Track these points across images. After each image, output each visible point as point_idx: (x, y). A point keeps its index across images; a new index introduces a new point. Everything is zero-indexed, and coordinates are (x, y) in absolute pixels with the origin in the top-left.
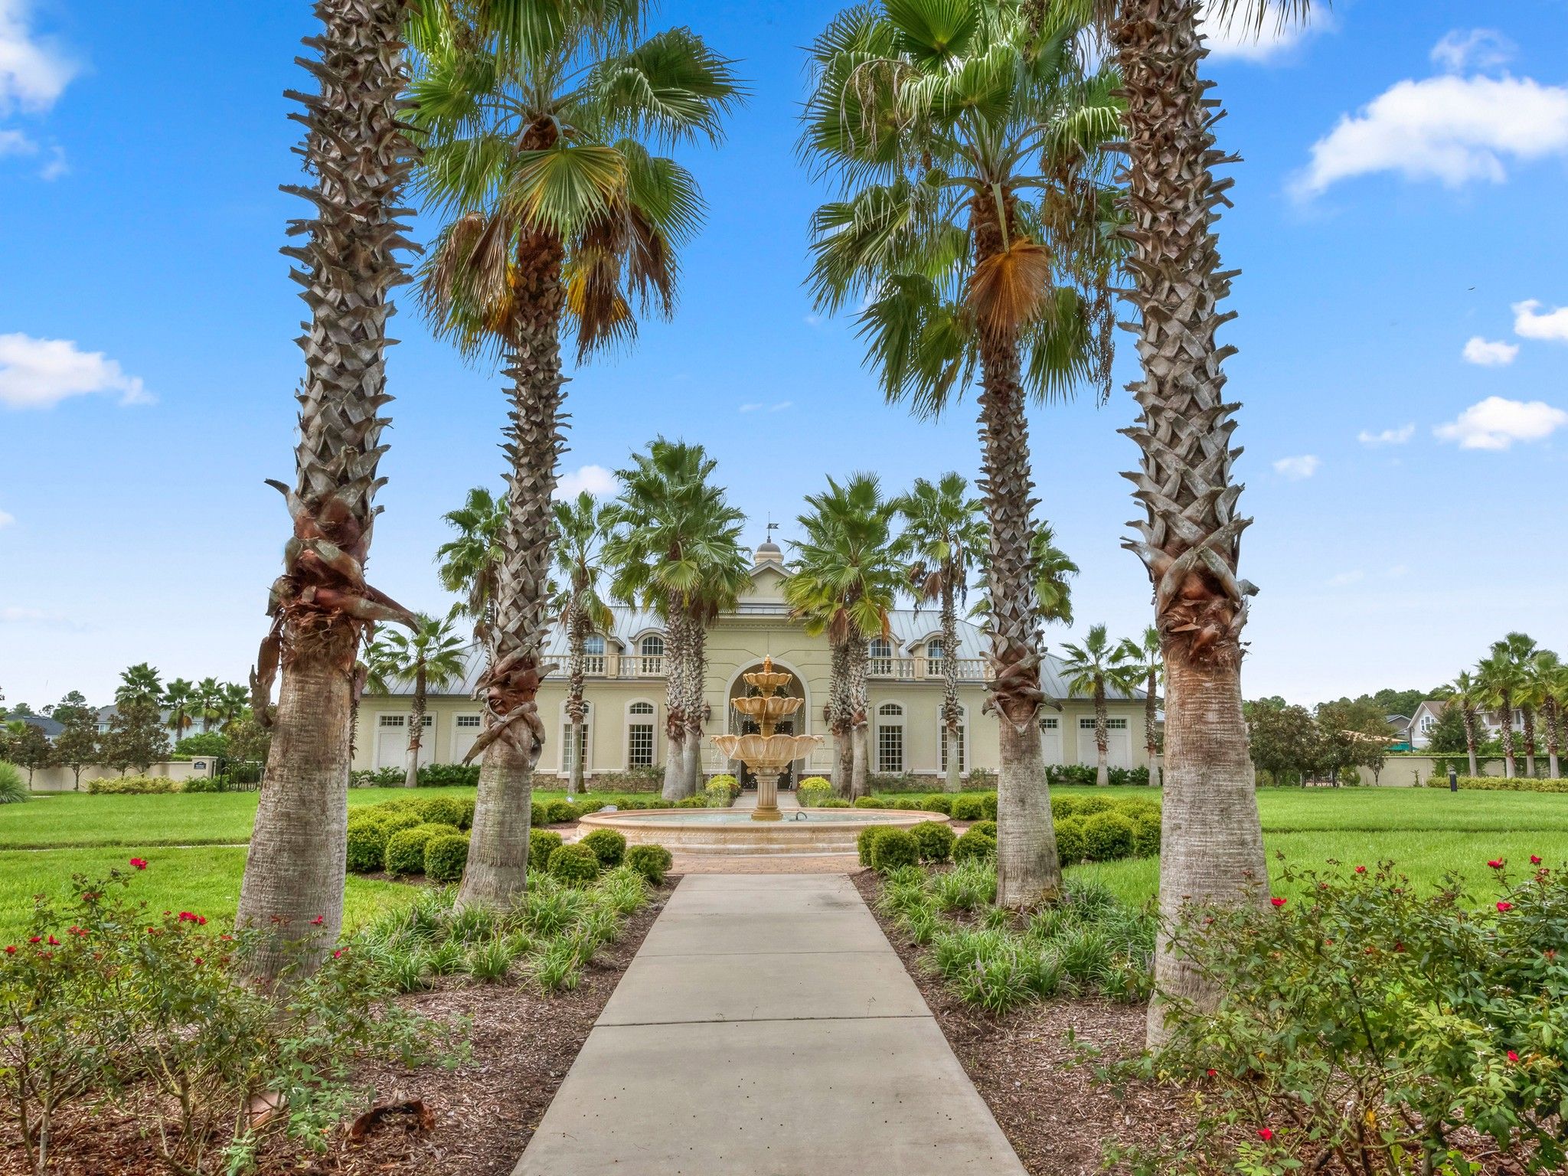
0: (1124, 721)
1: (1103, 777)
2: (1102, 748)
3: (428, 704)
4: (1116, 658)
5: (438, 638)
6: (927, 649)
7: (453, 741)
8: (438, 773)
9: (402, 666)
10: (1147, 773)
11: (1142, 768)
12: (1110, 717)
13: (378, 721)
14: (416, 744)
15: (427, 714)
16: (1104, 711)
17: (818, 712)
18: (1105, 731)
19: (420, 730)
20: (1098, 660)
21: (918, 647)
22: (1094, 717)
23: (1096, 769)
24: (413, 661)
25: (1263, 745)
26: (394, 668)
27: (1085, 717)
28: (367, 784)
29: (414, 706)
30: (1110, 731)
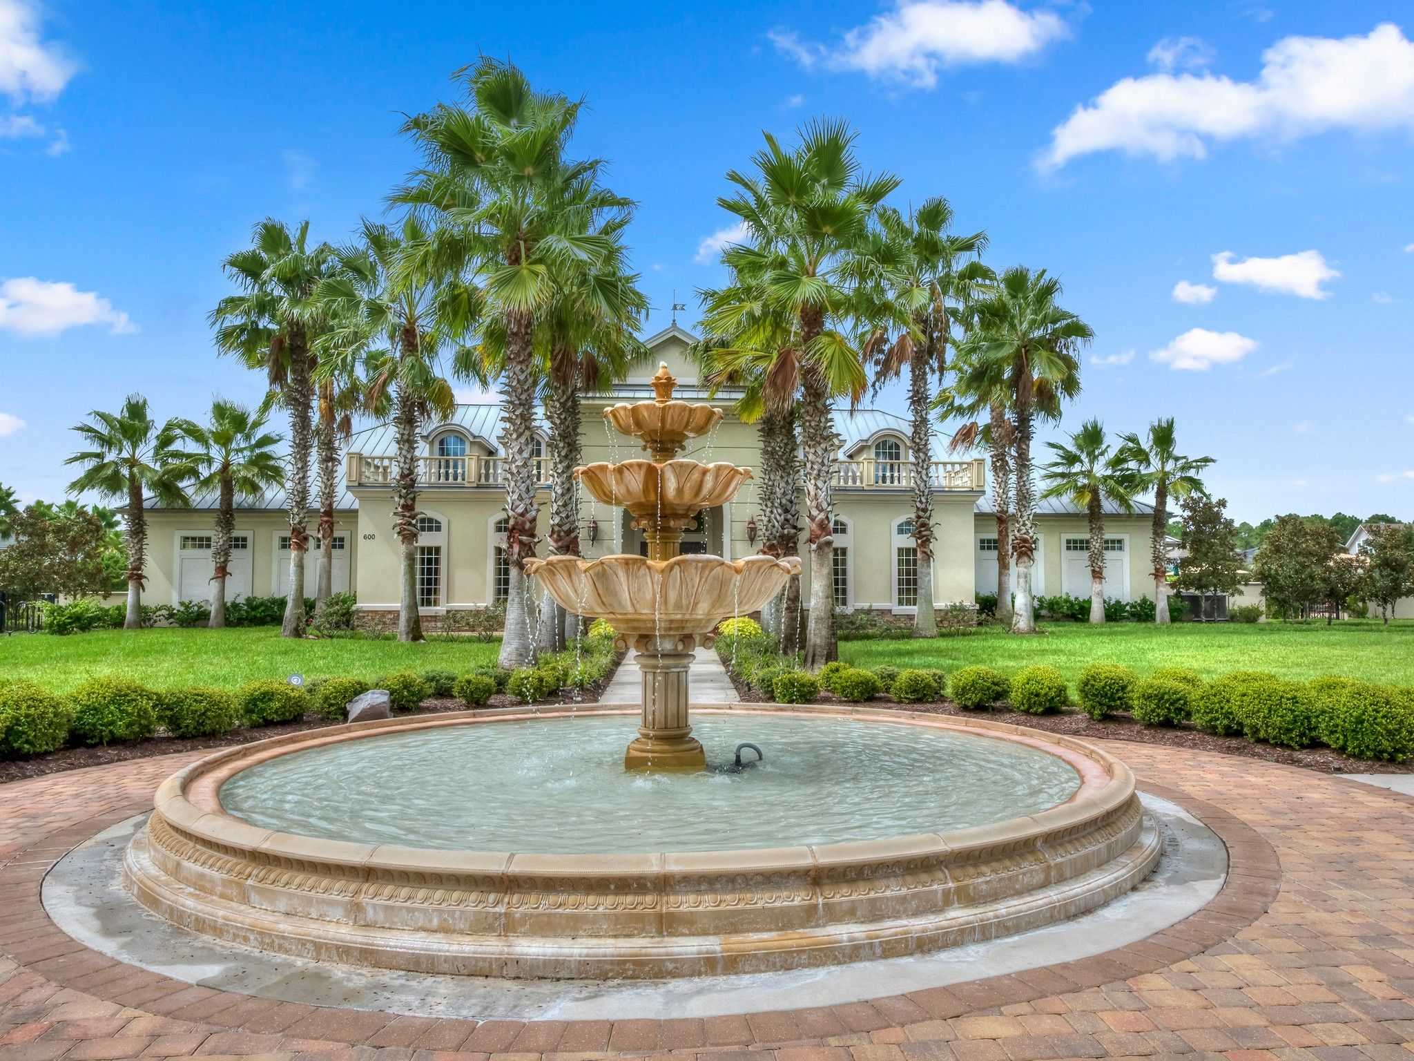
0: (1120, 541)
1: (1097, 612)
2: (1097, 575)
3: (238, 520)
4: (1117, 462)
5: (248, 437)
6: (873, 450)
7: (275, 567)
8: (254, 608)
9: (204, 472)
10: (1153, 607)
11: (1144, 601)
12: (1108, 536)
13: (177, 542)
14: (222, 572)
15: (235, 534)
16: (1101, 528)
17: (740, 529)
18: (1101, 554)
19: (227, 554)
20: (1092, 462)
21: (861, 450)
22: (1087, 536)
23: (1089, 602)
24: (216, 466)
25: (1297, 572)
26: (194, 473)
27: (1072, 536)
28: (164, 623)
29: (219, 523)
30: (1109, 555)
